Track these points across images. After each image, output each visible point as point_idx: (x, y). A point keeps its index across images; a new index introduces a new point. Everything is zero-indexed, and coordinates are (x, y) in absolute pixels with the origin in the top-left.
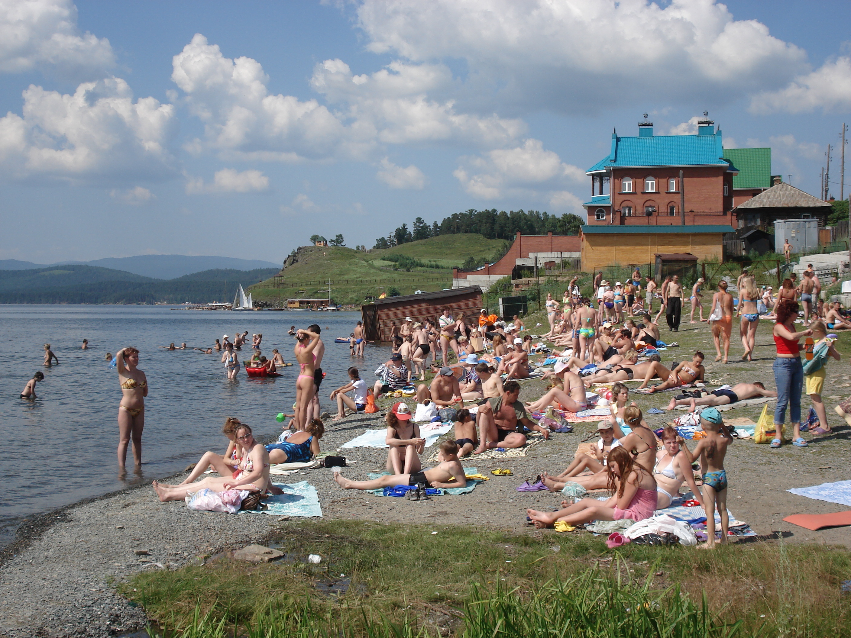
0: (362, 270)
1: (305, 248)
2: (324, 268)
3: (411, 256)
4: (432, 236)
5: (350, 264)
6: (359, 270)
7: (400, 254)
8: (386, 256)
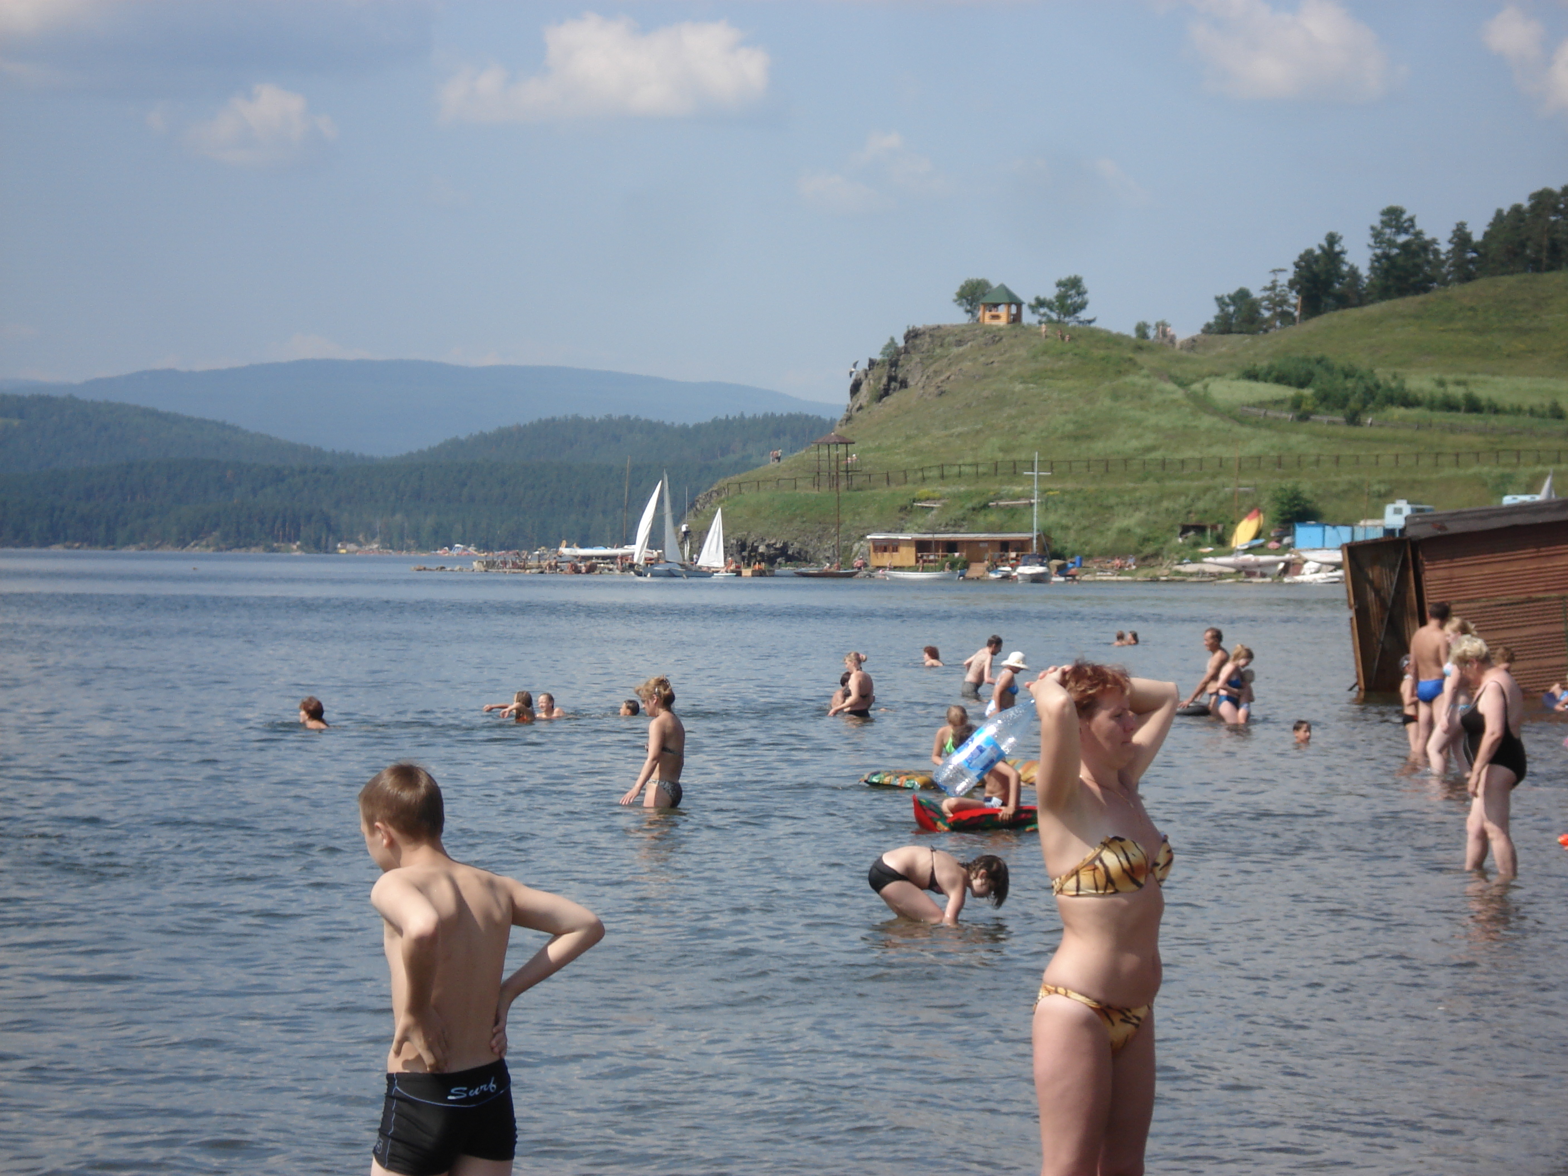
0: (1165, 420)
1: (937, 335)
2: (1013, 412)
3: (1362, 361)
4: (1445, 283)
5: (1116, 396)
6: (1153, 419)
7: (1317, 354)
8: (1263, 364)
